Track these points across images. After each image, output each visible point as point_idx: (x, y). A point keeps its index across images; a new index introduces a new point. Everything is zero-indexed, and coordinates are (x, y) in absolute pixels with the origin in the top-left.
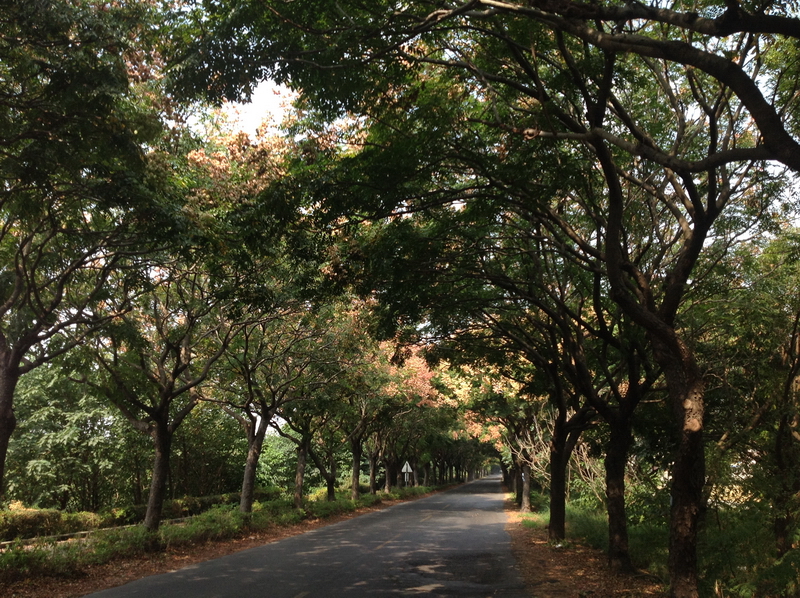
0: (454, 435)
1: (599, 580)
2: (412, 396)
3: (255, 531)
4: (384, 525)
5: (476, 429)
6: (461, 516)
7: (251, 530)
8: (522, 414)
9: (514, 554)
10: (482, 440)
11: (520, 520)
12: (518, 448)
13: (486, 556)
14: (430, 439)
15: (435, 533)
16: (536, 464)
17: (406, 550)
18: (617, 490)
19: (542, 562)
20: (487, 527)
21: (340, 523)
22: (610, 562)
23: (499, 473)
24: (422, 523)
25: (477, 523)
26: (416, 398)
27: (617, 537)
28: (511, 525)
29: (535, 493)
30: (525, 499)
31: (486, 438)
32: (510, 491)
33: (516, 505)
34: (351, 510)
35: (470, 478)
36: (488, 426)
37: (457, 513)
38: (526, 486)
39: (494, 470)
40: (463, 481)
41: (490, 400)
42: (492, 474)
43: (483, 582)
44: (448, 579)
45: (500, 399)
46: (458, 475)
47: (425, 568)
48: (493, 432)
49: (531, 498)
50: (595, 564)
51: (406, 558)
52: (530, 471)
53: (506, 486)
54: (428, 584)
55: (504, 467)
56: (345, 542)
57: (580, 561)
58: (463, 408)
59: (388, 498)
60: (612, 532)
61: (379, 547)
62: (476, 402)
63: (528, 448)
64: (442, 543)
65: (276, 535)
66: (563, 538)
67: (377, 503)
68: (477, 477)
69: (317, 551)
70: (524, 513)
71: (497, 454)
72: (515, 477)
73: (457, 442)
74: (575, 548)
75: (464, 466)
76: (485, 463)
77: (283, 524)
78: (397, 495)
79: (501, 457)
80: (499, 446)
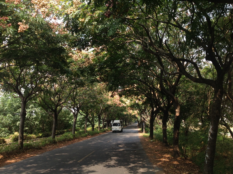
0: (125, 113)
1: (160, 148)
2: (114, 104)
3: (76, 138)
4: (108, 137)
5: (131, 111)
6: (127, 134)
7: (75, 138)
8: (143, 108)
9: (141, 143)
10: (132, 114)
11: (143, 135)
12: (142, 117)
13: (134, 143)
14: (118, 114)
15: (121, 138)
16: (147, 121)
17: (115, 142)
18: (165, 128)
19: (148, 144)
20: (134, 137)
21: (96, 137)
22: (163, 144)
23: (137, 123)
24: (118, 136)
25: (131, 136)
26: (115, 104)
27: (165, 138)
28: (140, 136)
29: (147, 128)
30: (144, 130)
31: (134, 114)
32: (140, 128)
33: (141, 131)
34: (99, 133)
35: (129, 125)
36: (134, 110)
37: (126, 134)
38: (144, 126)
39: (136, 122)
40: (127, 125)
41: (135, 105)
42: (135, 123)
43: (134, 149)
44: (126, 148)
45: (138, 104)
46: (125, 124)
47: (120, 146)
48: (136, 112)
49: (145, 130)
50: (160, 145)
51: (115, 144)
52: (145, 123)
53: (139, 126)
54: (121, 149)
55: (138, 121)
56: (99, 141)
57: (156, 144)
58: (128, 106)
59: (107, 130)
60: (164, 137)
61: (108, 142)
62: (131, 105)
63: (145, 117)
64: (123, 141)
65: (81, 140)
66: (153, 139)
67: (105, 131)
68: (131, 124)
69: (93, 143)
70: (144, 134)
71: (136, 118)
72: (141, 124)
73: (126, 115)
74: (156, 141)
75: (127, 121)
76: (133, 120)
77: (82, 137)
78: (110, 129)
79: (137, 119)
80: (137, 116)
